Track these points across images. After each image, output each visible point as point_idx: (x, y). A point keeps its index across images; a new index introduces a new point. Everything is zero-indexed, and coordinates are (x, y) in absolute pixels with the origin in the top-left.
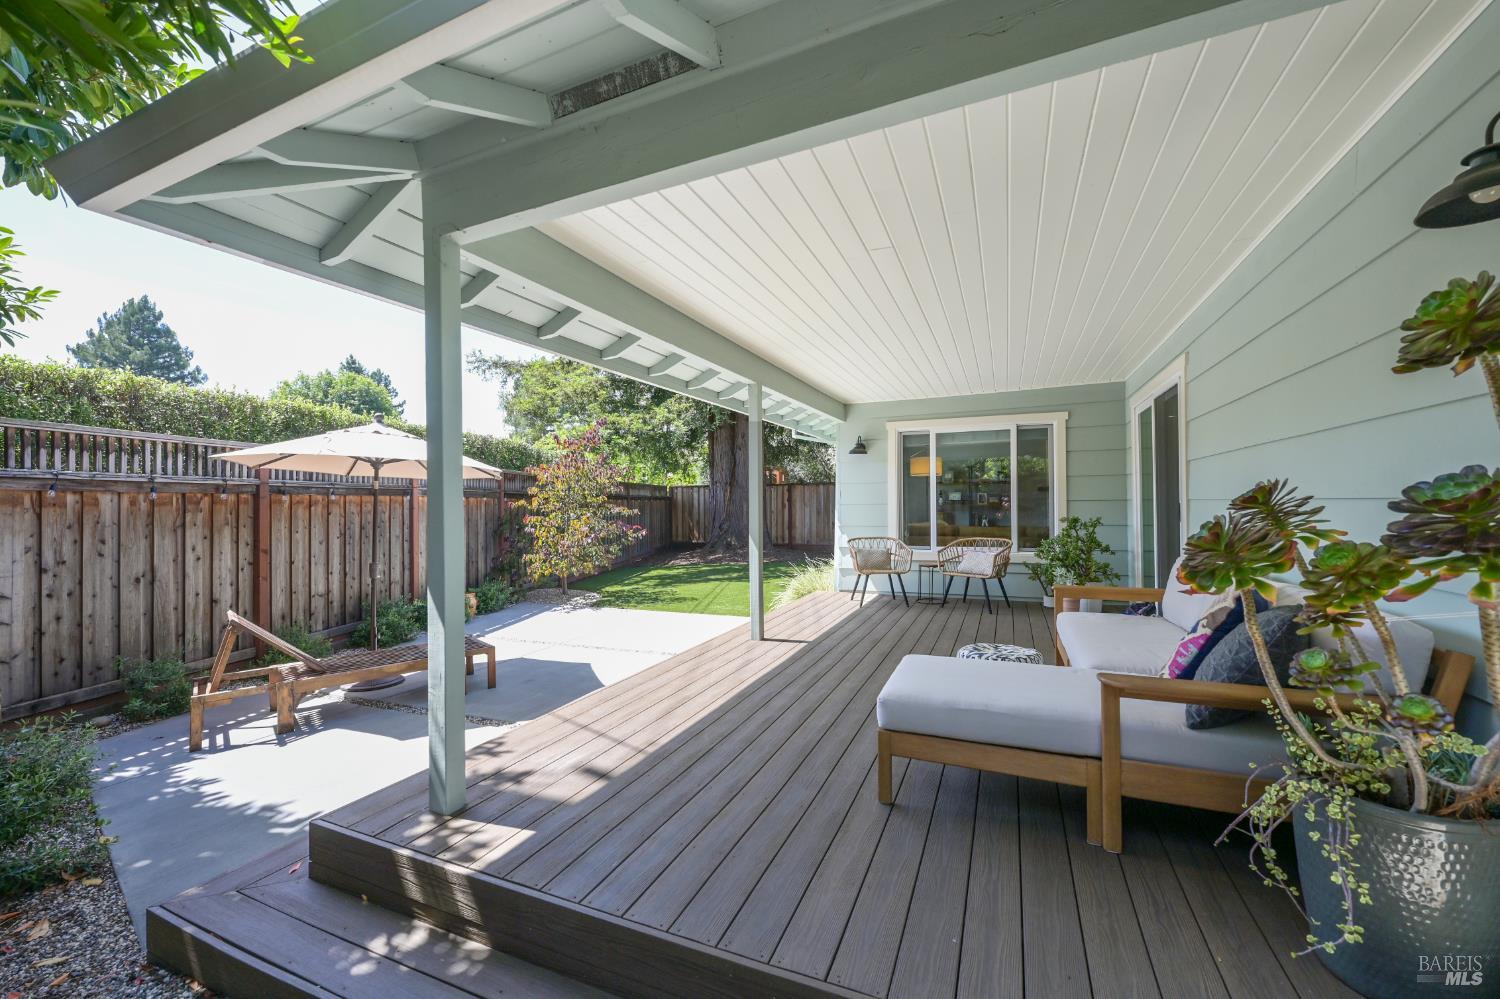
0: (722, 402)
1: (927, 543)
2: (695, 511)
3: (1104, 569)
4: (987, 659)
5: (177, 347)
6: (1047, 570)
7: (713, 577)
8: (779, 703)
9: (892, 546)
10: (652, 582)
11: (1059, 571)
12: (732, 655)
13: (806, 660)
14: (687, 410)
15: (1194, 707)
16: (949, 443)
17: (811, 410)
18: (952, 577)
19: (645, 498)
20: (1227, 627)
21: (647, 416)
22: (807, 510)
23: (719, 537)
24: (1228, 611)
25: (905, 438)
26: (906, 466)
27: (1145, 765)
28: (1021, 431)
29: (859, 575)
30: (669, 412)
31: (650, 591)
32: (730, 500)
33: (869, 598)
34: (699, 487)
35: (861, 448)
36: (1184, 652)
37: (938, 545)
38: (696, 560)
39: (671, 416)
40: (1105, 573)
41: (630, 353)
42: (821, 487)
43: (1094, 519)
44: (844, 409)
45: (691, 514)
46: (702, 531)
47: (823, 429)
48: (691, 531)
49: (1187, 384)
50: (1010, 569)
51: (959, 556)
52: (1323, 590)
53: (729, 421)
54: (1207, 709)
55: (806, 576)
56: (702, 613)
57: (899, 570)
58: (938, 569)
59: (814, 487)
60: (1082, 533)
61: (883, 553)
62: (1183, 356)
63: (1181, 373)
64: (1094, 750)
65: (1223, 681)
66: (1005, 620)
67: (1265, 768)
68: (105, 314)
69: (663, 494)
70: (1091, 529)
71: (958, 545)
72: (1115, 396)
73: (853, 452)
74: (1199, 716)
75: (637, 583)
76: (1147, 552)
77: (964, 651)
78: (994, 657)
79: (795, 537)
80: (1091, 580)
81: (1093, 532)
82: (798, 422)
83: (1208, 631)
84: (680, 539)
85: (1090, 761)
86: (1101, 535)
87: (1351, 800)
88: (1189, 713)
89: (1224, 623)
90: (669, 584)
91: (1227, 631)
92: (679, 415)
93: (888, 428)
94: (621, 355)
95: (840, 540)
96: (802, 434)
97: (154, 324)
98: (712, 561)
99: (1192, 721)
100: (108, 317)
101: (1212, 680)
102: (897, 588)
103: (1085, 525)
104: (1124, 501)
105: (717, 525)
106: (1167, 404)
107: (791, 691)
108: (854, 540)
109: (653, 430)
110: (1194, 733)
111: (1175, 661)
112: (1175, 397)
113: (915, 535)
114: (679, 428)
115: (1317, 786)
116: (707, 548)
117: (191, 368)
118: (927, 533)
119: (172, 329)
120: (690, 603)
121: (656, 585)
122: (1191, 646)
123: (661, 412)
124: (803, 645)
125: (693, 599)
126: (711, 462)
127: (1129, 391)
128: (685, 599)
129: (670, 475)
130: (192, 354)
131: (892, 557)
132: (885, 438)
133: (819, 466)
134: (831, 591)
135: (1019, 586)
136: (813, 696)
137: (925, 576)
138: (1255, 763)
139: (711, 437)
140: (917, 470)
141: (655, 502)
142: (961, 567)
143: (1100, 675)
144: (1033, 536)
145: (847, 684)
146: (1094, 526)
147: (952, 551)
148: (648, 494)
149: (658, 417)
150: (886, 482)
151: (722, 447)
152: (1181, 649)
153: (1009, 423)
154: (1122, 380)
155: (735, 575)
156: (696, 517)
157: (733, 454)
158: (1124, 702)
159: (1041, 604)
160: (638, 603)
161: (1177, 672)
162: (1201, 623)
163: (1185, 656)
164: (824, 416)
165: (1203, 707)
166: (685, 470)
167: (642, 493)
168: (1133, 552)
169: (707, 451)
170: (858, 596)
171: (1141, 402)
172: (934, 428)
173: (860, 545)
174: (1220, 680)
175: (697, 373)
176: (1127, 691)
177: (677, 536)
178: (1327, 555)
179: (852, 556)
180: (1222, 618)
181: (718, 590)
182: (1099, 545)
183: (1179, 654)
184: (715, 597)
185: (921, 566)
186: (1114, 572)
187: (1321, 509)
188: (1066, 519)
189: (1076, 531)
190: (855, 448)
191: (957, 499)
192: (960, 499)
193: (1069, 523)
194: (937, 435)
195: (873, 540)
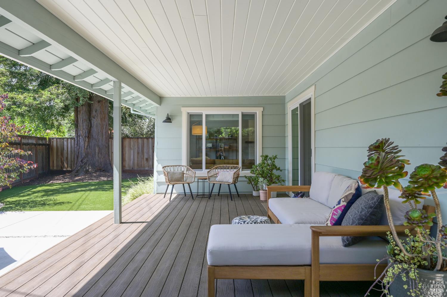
0: (95, 90)
1: (201, 168)
2: (65, 152)
3: (278, 178)
4: (248, 223)
6: (255, 179)
7: (79, 189)
8: (140, 257)
9: (184, 169)
10: (40, 194)
11: (261, 179)
12: (105, 234)
13: (149, 232)
14: (63, 94)
15: (345, 237)
16: (211, 119)
17: (143, 98)
18: (214, 184)
19: (33, 144)
20: (353, 201)
21: (37, 96)
22: (132, 152)
23: (81, 167)
24: (352, 194)
25: (191, 116)
26: (190, 130)
27: (330, 265)
28: (244, 115)
29: (168, 185)
30: (51, 94)
31: (39, 199)
32: (88, 146)
33: (174, 196)
34: (67, 139)
35: (168, 120)
36: (336, 213)
37: (206, 169)
38: (67, 180)
39: (52, 96)
40: (278, 180)
41: (40, 55)
42: (140, 140)
43: (274, 156)
44: (160, 99)
45: (62, 154)
46: (69, 163)
47: (146, 109)
48: (63, 163)
49: (315, 98)
50: (239, 179)
51: (216, 174)
52: (419, 184)
53: (89, 102)
54: (351, 237)
55: (138, 186)
56: (76, 210)
57: (188, 181)
58: (207, 180)
59: (136, 140)
60: (269, 162)
61: (180, 173)
62: (313, 87)
63: (313, 93)
64: (308, 262)
65: (356, 225)
66: (239, 203)
67: (381, 261)
69: (44, 142)
70: (273, 160)
71: (216, 168)
72: (281, 102)
73: (165, 121)
74: (348, 241)
75: (29, 195)
76: (295, 170)
77: (236, 220)
78: (251, 222)
79: (125, 166)
80: (274, 183)
81: (274, 161)
82: (134, 104)
83: (345, 204)
84: (55, 168)
85: (306, 267)
86: (277, 163)
87: (417, 270)
88: (343, 241)
89: (351, 200)
90: (52, 195)
91: (353, 203)
92: (58, 97)
93: (182, 110)
94: (33, 55)
95: (157, 167)
96: (135, 111)
98: (77, 180)
99: (345, 243)
101: (352, 225)
102: (187, 190)
103: (271, 159)
104: (284, 148)
105: (80, 160)
106: (306, 107)
107: (145, 250)
108: (165, 167)
109: (40, 104)
110: (346, 249)
111: (332, 217)
112: (310, 103)
113: (195, 164)
114: (58, 104)
115: (406, 266)
116: (74, 172)
118: (201, 163)
120: (67, 205)
121: (43, 196)
122: (338, 210)
123: (46, 94)
124: (145, 224)
125: (68, 202)
126: (76, 124)
127: (287, 100)
128: (63, 203)
129: (48, 131)
131: (185, 175)
132: (181, 116)
133: (137, 129)
134: (152, 194)
135: (243, 187)
136: (158, 251)
137: (201, 184)
138: (379, 259)
139: (77, 111)
140: (196, 131)
141: (38, 147)
142: (218, 179)
143: (312, 227)
144: (249, 164)
145: (174, 243)
146: (274, 159)
147: (213, 172)
148: (34, 142)
149: (44, 96)
150: (181, 138)
151: (83, 116)
152: (334, 212)
153: (238, 111)
154: (284, 95)
155: (93, 188)
156: (65, 155)
157: (90, 120)
158: (321, 238)
159: (252, 195)
160: (31, 207)
161: (334, 222)
162: (342, 200)
163: (336, 215)
164: (150, 101)
165: (349, 237)
166: (58, 128)
167: (30, 141)
168: (288, 170)
169: (73, 118)
170: (168, 196)
171: (293, 105)
172: (205, 111)
173: (168, 169)
174: (355, 224)
175: (81, 72)
176: (323, 233)
177: (53, 166)
178: (420, 170)
179: (165, 175)
180: (350, 197)
181: (84, 197)
182: (276, 167)
183: (333, 214)
184: (83, 201)
185: (198, 179)
186: (282, 179)
187: (400, 151)
188: (262, 156)
189: (267, 161)
190: (165, 120)
191: (210, 147)
192: (212, 146)
193: (264, 158)
194: (206, 115)
195: (175, 167)
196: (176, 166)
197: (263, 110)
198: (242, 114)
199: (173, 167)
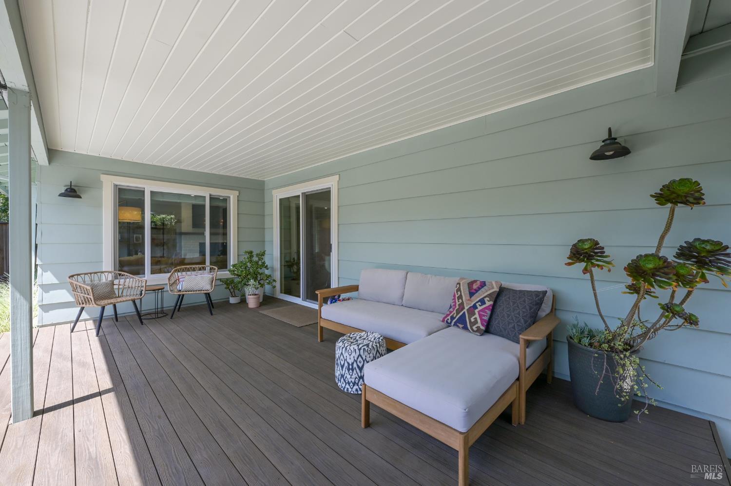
1: (142, 272)
16: (162, 199)
24: (497, 293)
25: (121, 191)
29: (82, 307)
35: (72, 192)
37: (152, 273)
60: (256, 259)
62: (337, 176)
63: (334, 183)
73: (64, 195)
83: (492, 303)
93: (102, 180)
127: (270, 186)
132: (101, 188)
142: (179, 287)
150: (100, 225)
153: (205, 192)
154: (263, 180)
159: (228, 302)
161: (485, 324)
162: (486, 299)
171: (286, 193)
172: (149, 187)
180: (495, 296)
182: (264, 265)
194: (152, 193)
196: (94, 273)
197: (239, 195)
198: (210, 197)
199: (89, 275)
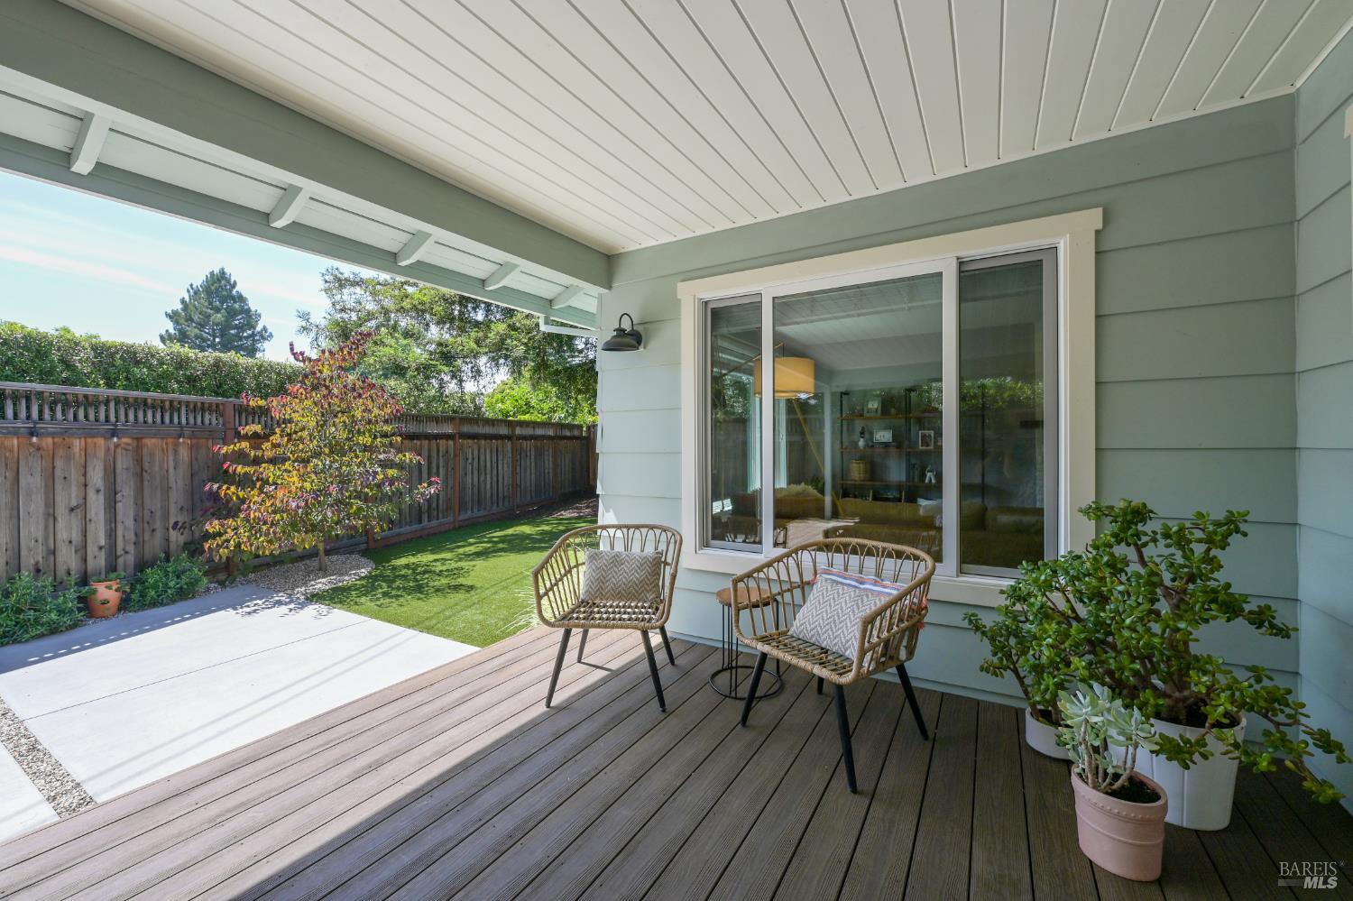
5: (249, 311)
19: (544, 438)
28: (968, 275)
35: (627, 338)
37: (776, 545)
44: (606, 264)
68: (191, 285)
82: (551, 301)
93: (680, 294)
97: (231, 291)
100: (194, 286)
103: (1176, 534)
117: (259, 328)
119: (244, 295)
130: (260, 316)
141: (561, 442)
150: (678, 409)
167: (539, 432)
172: (770, 284)
188: (1097, 512)
189: (1139, 549)
190: (614, 337)
191: (884, 440)
192: (891, 440)
193: (1110, 528)
195: (632, 530)
196: (637, 527)
197: (1100, 226)
198: (960, 272)
